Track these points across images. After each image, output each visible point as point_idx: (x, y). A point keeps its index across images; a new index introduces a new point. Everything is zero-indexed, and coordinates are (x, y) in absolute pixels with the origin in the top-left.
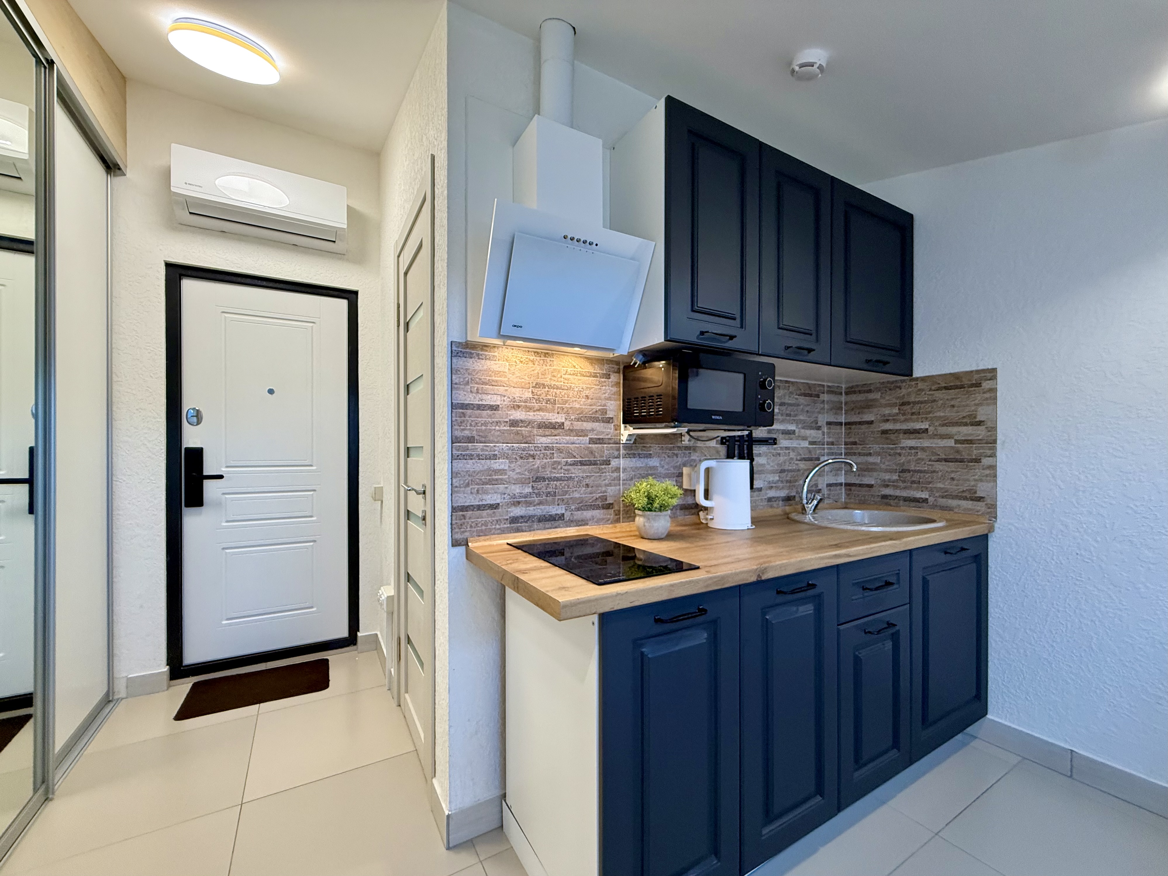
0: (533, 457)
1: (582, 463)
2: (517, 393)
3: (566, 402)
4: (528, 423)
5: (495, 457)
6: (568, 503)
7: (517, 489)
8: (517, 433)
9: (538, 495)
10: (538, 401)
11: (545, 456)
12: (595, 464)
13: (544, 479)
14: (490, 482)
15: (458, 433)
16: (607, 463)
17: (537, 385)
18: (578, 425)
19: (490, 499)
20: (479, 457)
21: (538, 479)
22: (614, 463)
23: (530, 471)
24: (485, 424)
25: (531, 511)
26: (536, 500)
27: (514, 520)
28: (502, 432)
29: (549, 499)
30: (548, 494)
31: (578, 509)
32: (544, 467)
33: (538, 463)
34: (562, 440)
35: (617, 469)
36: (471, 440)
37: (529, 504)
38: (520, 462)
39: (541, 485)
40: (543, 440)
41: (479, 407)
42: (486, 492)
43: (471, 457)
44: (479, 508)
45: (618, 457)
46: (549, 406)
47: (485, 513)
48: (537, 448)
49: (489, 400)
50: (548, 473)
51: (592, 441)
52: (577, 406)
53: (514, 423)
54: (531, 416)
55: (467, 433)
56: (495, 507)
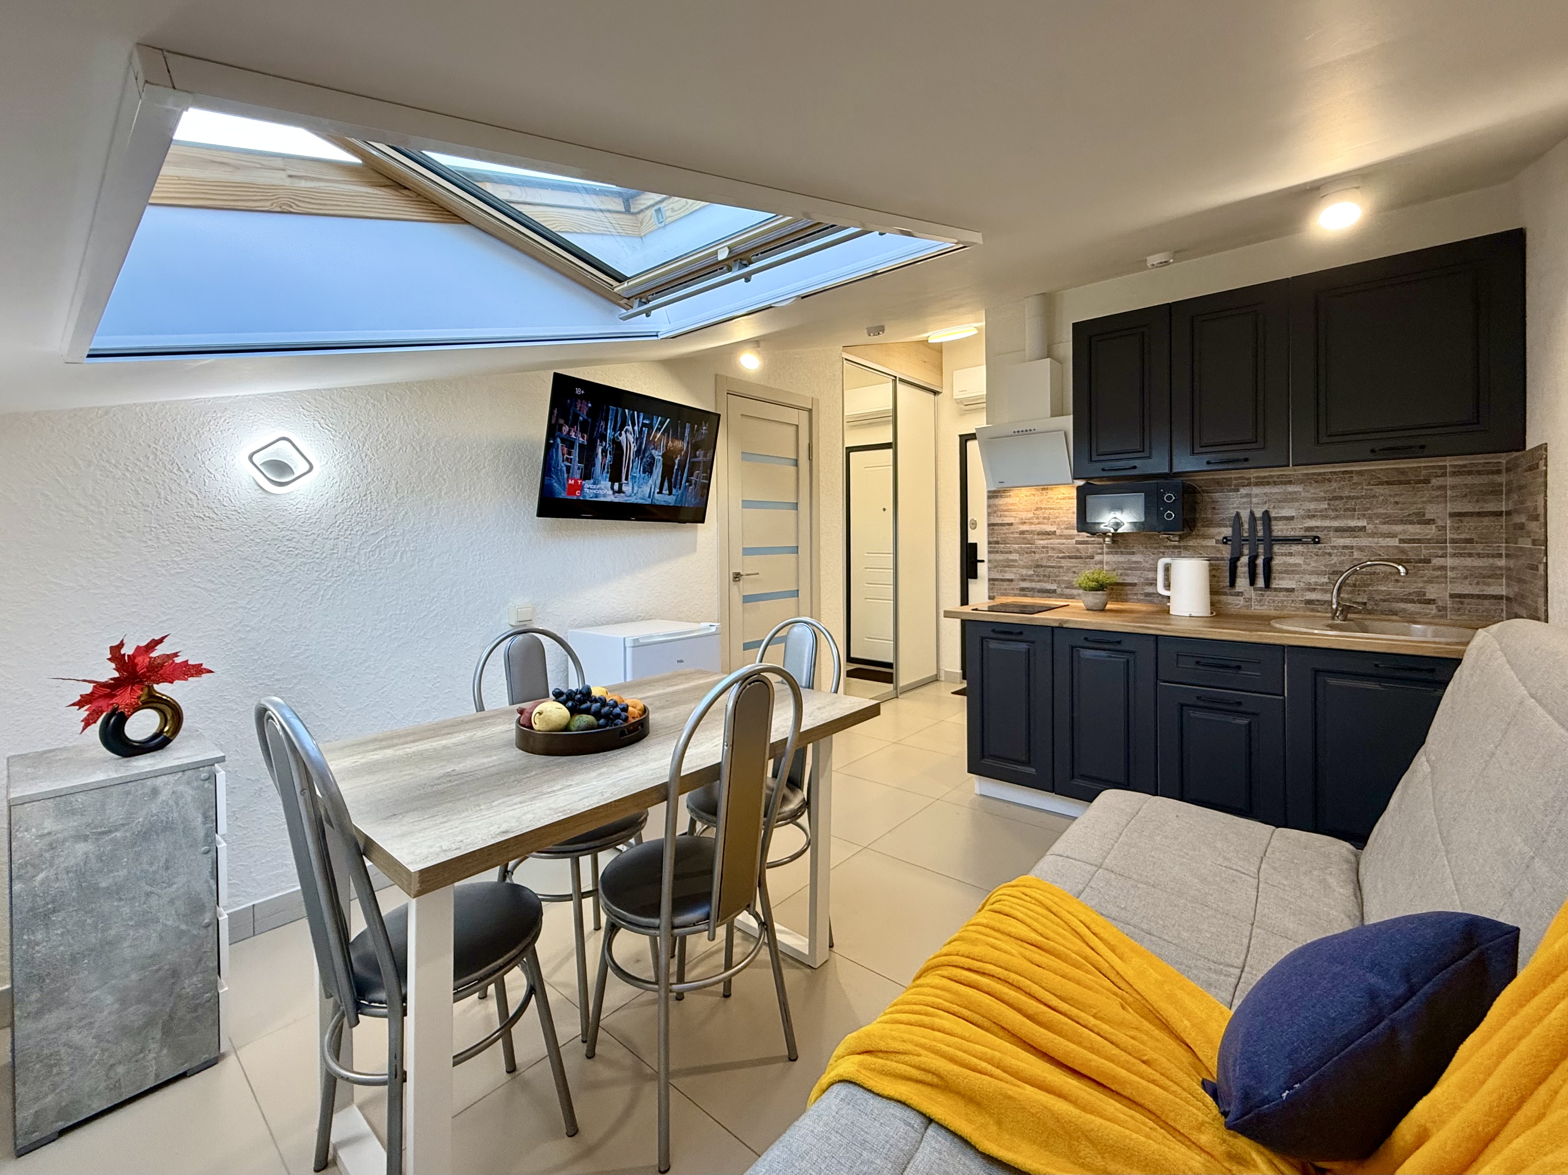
0: (1034, 552)
1: (1070, 557)
2: (1025, 515)
3: (1057, 517)
4: (1031, 532)
5: (1010, 552)
6: (1059, 583)
7: (1024, 572)
8: (1024, 538)
9: (1038, 576)
10: (1038, 518)
11: (1042, 552)
12: (1081, 558)
13: (1042, 566)
14: (1009, 566)
15: (991, 540)
16: (1092, 557)
17: (1037, 509)
18: (1066, 532)
19: (1008, 576)
20: (1002, 552)
21: (1038, 566)
22: (1098, 558)
23: (1032, 561)
24: (1005, 534)
25: (1033, 585)
26: (1036, 579)
27: (1022, 589)
28: (1015, 538)
29: (1046, 579)
30: (1045, 576)
31: (1067, 588)
32: (1042, 559)
33: (1037, 556)
34: (1055, 541)
35: (1101, 562)
36: (997, 543)
37: (1032, 581)
38: (1026, 555)
39: (1040, 570)
40: (1041, 542)
41: (1002, 525)
42: (1006, 572)
43: (997, 552)
44: (1002, 580)
45: (1102, 554)
46: (1045, 521)
47: (1005, 583)
48: (1037, 547)
49: (1007, 520)
50: (1044, 563)
51: (1078, 543)
52: (1066, 519)
53: (1022, 533)
54: (1033, 528)
55: (995, 539)
56: (1011, 580)
